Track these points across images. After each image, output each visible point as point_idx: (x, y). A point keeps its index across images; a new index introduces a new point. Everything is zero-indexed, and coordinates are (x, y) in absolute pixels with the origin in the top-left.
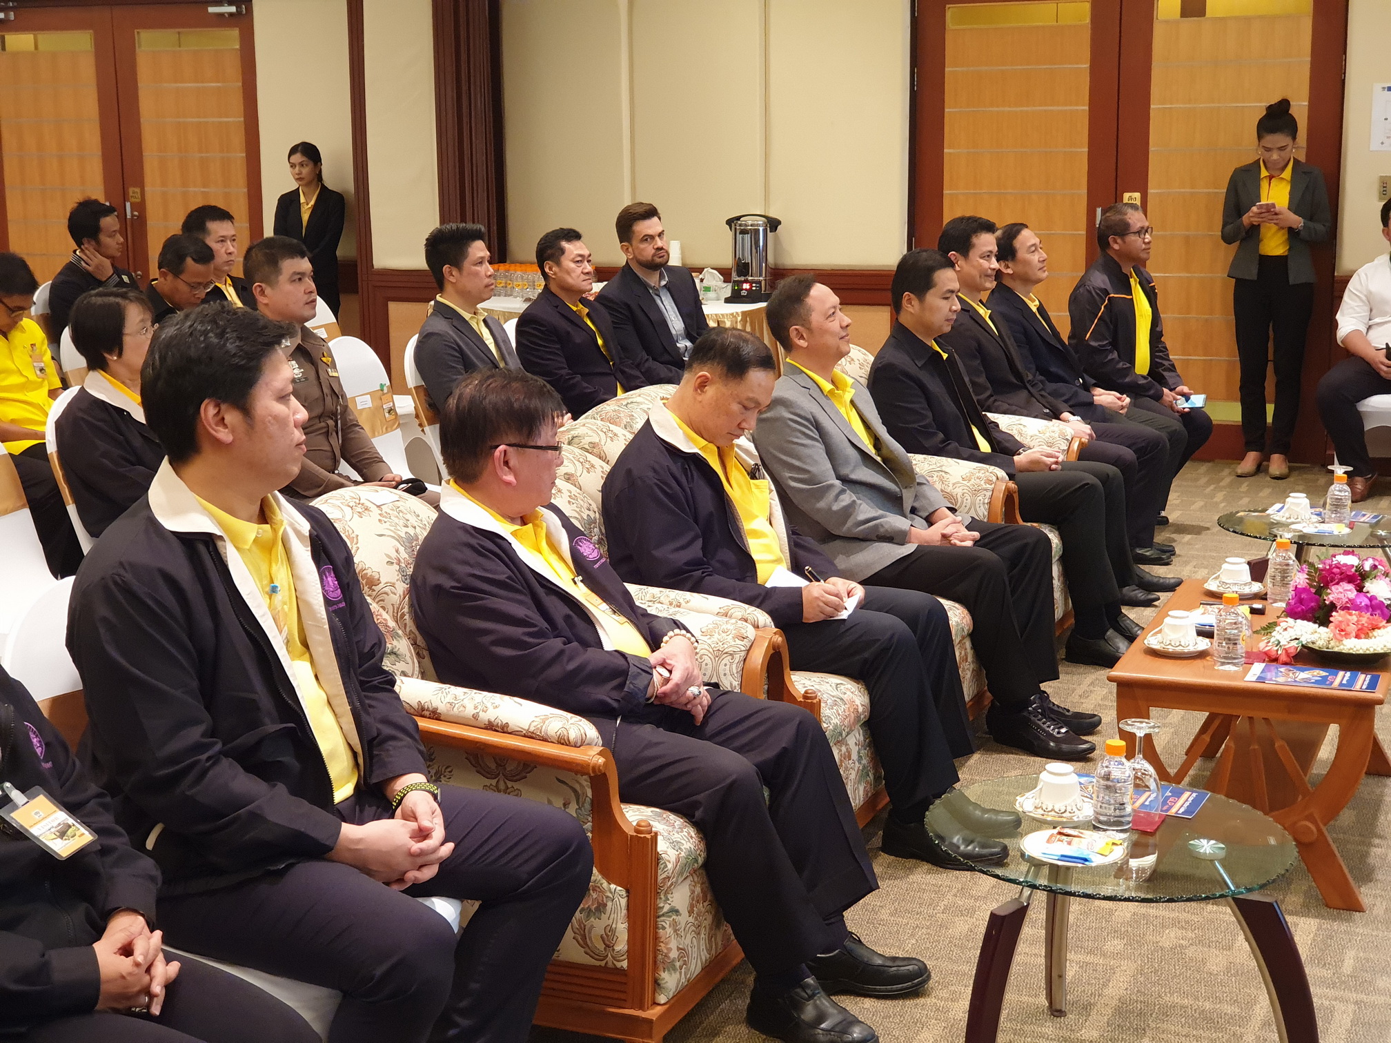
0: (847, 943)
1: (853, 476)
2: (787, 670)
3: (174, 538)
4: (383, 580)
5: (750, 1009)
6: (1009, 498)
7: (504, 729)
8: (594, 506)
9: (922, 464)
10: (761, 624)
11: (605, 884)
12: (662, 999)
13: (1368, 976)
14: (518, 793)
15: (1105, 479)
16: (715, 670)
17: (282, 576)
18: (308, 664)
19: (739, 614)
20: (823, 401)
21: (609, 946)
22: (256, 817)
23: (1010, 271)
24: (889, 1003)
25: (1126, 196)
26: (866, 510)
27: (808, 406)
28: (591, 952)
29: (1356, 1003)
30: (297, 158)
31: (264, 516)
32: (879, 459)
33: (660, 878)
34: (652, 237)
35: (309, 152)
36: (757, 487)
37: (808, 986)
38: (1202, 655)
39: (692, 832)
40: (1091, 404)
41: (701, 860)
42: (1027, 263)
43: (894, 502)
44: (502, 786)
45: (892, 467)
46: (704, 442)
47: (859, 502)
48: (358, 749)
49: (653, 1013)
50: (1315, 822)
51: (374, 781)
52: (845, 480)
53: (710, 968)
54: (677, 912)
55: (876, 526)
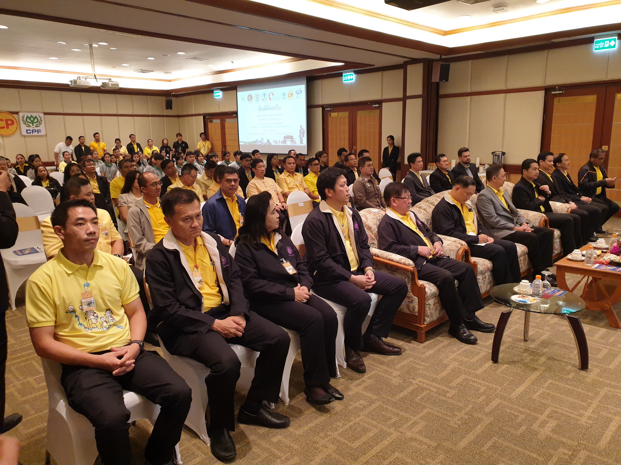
0: (475, 318)
1: (501, 214)
2: (470, 256)
3: (323, 213)
4: (373, 228)
5: (449, 330)
6: (545, 221)
7: (392, 260)
8: (430, 216)
9: (521, 212)
10: (463, 244)
11: (413, 296)
12: (425, 323)
13: (616, 344)
14: (395, 275)
15: (575, 219)
16: (450, 254)
17: (345, 223)
18: (349, 242)
19: (458, 242)
20: (495, 195)
21: (414, 310)
22: (334, 270)
23: (559, 166)
24: (484, 333)
25: (603, 147)
26: (503, 222)
27: (490, 196)
28: (410, 311)
29: (609, 349)
30: (389, 139)
31: (342, 210)
32: (508, 210)
33: (426, 296)
34: (467, 156)
35: (392, 138)
36: (470, 213)
37: (462, 326)
38: (583, 261)
39: (436, 288)
40: (580, 200)
41: (437, 294)
42: (564, 164)
43: (511, 221)
44: (392, 273)
45: (512, 212)
46: (457, 202)
47: (501, 220)
48: (358, 260)
49: (423, 326)
50: (609, 305)
51: (361, 267)
52: (498, 215)
53: (439, 319)
54: (430, 305)
55: (505, 226)
